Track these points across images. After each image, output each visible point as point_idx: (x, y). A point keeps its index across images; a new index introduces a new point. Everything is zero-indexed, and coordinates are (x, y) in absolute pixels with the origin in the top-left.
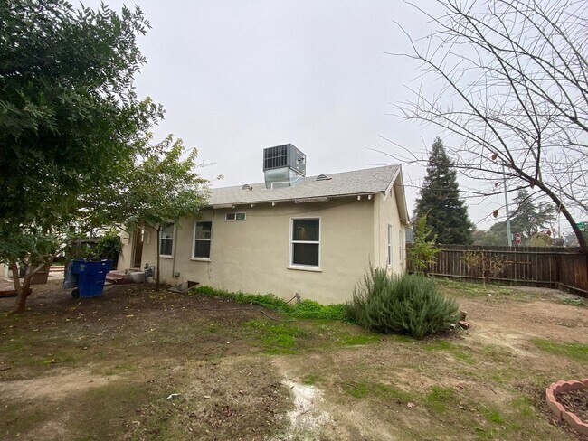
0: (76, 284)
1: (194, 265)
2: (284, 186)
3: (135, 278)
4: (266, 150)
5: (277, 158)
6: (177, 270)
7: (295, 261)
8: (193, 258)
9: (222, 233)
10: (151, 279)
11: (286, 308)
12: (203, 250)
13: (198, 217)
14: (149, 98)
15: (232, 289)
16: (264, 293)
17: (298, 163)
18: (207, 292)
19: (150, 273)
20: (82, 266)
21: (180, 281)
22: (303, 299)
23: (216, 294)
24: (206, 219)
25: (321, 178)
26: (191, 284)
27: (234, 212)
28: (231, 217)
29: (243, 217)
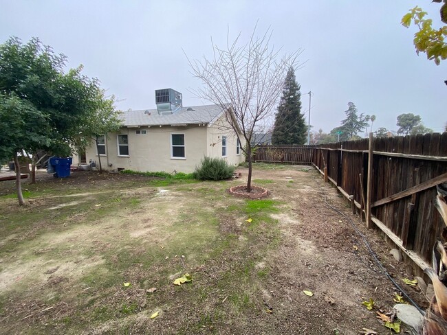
0: (54, 170)
1: (120, 159)
2: (168, 114)
3: (85, 168)
4: (156, 91)
5: (163, 96)
6: (110, 162)
7: (174, 156)
8: (119, 155)
9: (134, 141)
10: (94, 168)
11: (170, 176)
12: (124, 151)
13: (119, 132)
14: (81, 65)
15: (143, 171)
16: (159, 171)
17: (176, 99)
18: (129, 172)
19: (93, 164)
20: (57, 161)
21: (113, 168)
22: (178, 172)
23: (134, 173)
24: (124, 133)
25: (189, 109)
26: (119, 169)
27: (140, 130)
28: (138, 132)
29: (145, 133)
